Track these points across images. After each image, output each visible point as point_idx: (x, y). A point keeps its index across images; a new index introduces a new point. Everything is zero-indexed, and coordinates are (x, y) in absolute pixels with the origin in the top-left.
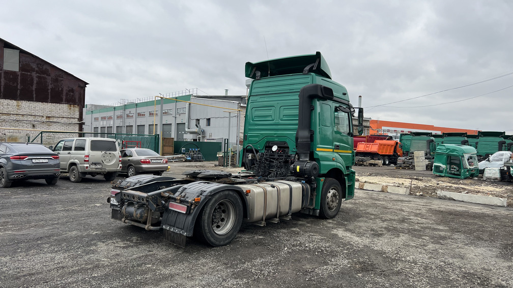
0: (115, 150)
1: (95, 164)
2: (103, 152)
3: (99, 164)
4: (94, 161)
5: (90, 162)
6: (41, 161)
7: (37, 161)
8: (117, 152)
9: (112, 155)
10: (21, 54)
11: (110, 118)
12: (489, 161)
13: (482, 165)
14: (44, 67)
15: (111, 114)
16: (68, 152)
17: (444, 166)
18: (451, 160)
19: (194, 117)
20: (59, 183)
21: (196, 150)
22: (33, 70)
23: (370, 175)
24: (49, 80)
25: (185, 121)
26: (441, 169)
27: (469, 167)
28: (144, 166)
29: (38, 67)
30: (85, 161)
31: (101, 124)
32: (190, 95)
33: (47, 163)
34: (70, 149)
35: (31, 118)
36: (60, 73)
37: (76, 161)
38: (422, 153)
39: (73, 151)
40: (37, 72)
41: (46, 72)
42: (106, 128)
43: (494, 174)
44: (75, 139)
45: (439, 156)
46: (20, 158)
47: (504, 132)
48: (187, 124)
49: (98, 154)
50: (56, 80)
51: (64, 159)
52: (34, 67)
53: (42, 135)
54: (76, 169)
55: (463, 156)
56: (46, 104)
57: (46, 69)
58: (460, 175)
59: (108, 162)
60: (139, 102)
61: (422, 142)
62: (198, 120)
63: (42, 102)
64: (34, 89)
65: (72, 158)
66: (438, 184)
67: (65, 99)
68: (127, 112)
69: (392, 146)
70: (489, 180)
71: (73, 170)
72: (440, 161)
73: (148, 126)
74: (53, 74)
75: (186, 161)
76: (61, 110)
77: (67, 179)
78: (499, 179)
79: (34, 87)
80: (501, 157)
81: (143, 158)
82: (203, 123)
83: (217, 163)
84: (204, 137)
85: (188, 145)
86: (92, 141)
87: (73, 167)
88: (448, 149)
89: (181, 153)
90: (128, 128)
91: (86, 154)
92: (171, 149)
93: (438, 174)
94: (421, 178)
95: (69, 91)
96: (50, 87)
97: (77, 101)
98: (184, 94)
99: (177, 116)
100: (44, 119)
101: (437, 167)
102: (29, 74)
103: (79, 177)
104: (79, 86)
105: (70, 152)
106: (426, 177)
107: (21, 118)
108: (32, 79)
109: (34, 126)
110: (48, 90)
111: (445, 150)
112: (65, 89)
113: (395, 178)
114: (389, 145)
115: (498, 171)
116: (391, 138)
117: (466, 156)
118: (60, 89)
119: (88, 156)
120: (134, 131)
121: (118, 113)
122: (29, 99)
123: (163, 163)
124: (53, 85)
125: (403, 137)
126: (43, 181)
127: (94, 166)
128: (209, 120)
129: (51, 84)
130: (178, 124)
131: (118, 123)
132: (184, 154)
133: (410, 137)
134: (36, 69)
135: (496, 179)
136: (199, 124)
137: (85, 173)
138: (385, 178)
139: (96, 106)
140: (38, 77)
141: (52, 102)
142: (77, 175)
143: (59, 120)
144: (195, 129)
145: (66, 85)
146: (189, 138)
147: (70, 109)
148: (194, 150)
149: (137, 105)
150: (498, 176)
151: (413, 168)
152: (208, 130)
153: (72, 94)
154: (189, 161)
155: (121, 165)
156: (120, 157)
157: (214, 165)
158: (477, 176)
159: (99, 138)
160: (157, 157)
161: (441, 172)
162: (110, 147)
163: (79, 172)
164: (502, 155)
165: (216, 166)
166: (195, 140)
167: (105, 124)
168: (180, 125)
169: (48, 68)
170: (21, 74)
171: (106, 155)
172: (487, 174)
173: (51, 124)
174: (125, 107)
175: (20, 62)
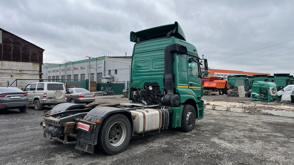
0: (63, 89)
1: (50, 98)
2: (55, 91)
3: (53, 98)
4: (50, 97)
5: (47, 97)
6: (16, 97)
7: (14, 97)
8: (64, 90)
9: (60, 92)
10: (3, 33)
11: (58, 71)
12: (283, 90)
13: (279, 93)
14: (18, 40)
15: (58, 68)
16: (33, 91)
17: (258, 94)
18: (261, 90)
19: (108, 69)
20: (28, 111)
21: (110, 88)
22: (11, 42)
23: (214, 101)
24: (21, 48)
25: (102, 71)
26: (256, 96)
27: (272, 95)
28: (81, 99)
29: (13, 40)
30: (44, 97)
31: (52, 74)
32: (105, 56)
33: (20, 98)
34: (34, 89)
35: (10, 72)
36: (28, 44)
37: (39, 97)
38: (243, 87)
39: (36, 91)
40: (13, 44)
41: (18, 43)
42: (55, 76)
43: (288, 98)
44: (38, 83)
45: (254, 88)
46: (2, 96)
47: (289, 74)
48: (103, 73)
49: (52, 92)
50: (25, 48)
51: (31, 96)
52: (11, 40)
53: (16, 81)
54: (39, 102)
55: (269, 88)
56: (19, 62)
57: (19, 42)
58: (267, 100)
59: (58, 97)
60: (74, 61)
61: (242, 80)
62: (110, 71)
63: (17, 61)
64: (12, 54)
65: (36, 95)
66: (255, 105)
67: (31, 59)
68: (68, 67)
69: (224, 83)
70: (284, 102)
71: (37, 102)
72: (255, 92)
73: (80, 75)
74: (23, 45)
75: (104, 95)
76: (28, 66)
77: (33, 108)
78: (290, 101)
79: (12, 53)
80: (291, 88)
81: (79, 94)
82: (113, 73)
83: (123, 96)
84: (113, 81)
85: (105, 85)
86: (48, 85)
87: (36, 100)
88: (260, 84)
89: (101, 90)
90: (68, 76)
91: (45, 93)
92: (95, 88)
93: (254, 99)
94: (244, 102)
95: (33, 55)
96: (21, 52)
97: (38, 61)
98: (101, 56)
99: (98, 69)
100: (18, 72)
101: (253, 95)
102: (8, 44)
103: (41, 107)
104: (39, 52)
105: (35, 91)
106: (247, 101)
107: (4, 71)
108: (10, 48)
109: (12, 76)
110: (20, 54)
111: (258, 85)
112: (31, 53)
113: (229, 102)
114: (222, 83)
115: (290, 97)
116: (222, 79)
117: (271, 88)
118: (28, 53)
119: (46, 94)
120: (72, 78)
121: (62, 68)
122: (9, 59)
123: (92, 97)
124: (23, 51)
125: (230, 78)
126: (18, 110)
127: (49, 100)
128: (116, 71)
129: (22, 51)
130: (98, 73)
131: (62, 73)
132: (102, 91)
133: (234, 78)
134: (13, 42)
135: (289, 101)
136: (110, 73)
137: (44, 104)
138: (223, 102)
139: (49, 64)
140: (14, 46)
141: (23, 61)
142: (39, 106)
143: (28, 72)
144: (108, 76)
145: (31, 51)
146: (104, 81)
147: (34, 65)
148: (108, 88)
149: (73, 63)
150: (290, 99)
151: (238, 96)
152: (116, 77)
153: (35, 56)
154: (106, 95)
155: (66, 99)
156: (66, 94)
157: (121, 97)
158: (277, 100)
159: (51, 83)
160: (88, 93)
161: (256, 98)
162: (60, 88)
163: (40, 104)
164: (291, 87)
165: (122, 97)
166: (108, 83)
167: (55, 74)
168: (99, 74)
169: (20, 41)
170: (3, 45)
171: (57, 93)
172: (283, 98)
173: (22, 75)
174: (66, 64)
175: (2, 38)
